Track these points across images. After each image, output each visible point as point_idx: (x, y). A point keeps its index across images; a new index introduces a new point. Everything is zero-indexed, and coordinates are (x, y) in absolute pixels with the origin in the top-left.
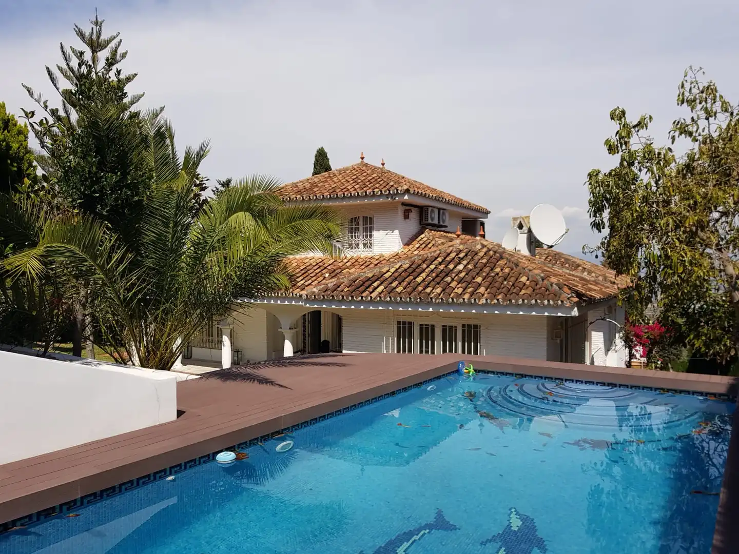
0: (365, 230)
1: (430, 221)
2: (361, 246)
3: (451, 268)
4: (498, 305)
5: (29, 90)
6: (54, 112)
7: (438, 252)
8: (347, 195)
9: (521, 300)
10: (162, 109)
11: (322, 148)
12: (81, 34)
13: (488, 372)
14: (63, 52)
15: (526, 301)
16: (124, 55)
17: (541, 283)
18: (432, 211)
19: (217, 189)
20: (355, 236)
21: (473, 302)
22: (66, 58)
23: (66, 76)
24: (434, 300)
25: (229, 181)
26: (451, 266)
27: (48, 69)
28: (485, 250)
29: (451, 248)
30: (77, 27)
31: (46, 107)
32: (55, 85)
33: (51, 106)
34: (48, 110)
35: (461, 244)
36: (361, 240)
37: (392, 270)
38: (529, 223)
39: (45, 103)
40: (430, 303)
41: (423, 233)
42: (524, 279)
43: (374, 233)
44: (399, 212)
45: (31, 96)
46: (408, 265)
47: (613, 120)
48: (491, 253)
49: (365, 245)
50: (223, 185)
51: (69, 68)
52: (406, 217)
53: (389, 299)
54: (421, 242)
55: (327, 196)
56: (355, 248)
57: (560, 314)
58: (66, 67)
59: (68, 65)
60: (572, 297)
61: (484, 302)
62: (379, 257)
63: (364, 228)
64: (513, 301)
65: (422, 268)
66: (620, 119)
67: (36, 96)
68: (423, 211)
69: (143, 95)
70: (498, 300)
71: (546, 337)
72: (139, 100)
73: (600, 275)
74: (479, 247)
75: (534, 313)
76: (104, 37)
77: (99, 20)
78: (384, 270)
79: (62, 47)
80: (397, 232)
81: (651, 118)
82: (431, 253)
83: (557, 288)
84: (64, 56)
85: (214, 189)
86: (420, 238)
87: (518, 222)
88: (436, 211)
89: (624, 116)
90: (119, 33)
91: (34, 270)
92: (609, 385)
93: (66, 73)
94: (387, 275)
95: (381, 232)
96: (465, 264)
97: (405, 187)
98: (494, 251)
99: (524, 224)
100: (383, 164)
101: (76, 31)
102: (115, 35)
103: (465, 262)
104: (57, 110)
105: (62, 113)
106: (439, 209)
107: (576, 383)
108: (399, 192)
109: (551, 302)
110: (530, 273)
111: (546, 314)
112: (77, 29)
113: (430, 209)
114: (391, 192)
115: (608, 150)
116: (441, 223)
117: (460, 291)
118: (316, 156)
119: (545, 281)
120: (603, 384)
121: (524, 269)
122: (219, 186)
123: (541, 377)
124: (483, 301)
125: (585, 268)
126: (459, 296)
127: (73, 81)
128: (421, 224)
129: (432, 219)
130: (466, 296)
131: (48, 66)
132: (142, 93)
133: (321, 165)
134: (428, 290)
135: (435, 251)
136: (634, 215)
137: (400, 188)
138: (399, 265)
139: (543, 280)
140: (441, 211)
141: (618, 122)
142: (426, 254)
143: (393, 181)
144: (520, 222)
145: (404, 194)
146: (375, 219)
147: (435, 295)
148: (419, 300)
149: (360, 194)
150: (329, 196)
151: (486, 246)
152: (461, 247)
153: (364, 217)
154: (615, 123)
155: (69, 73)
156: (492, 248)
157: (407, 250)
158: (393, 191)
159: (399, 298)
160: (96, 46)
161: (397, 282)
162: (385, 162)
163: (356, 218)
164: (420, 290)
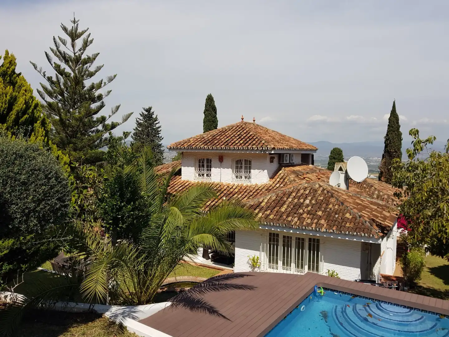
0: (246, 168)
1: (285, 162)
2: (243, 177)
3: (302, 202)
4: (333, 233)
5: (34, 65)
6: (49, 79)
7: (293, 188)
8: (236, 148)
9: (347, 232)
10: (115, 76)
11: (211, 94)
12: (65, 29)
13: (334, 291)
14: (55, 42)
15: (351, 233)
16: (91, 42)
17: (358, 218)
18: (286, 156)
19: (143, 113)
20: (240, 171)
21: (318, 229)
22: (56, 45)
23: (55, 54)
24: (293, 227)
25: (150, 109)
26: (302, 201)
27: (46, 53)
28: (321, 189)
29: (300, 186)
30: (63, 25)
31: (45, 75)
32: (50, 63)
33: (47, 75)
34: (46, 77)
35: (306, 183)
36: (243, 174)
37: (266, 201)
38: (346, 167)
39: (44, 73)
40: (291, 228)
41: (280, 170)
42: (348, 215)
43: (252, 171)
44: (268, 159)
45: (36, 69)
46: (275, 197)
47: (410, 135)
48: (325, 192)
49: (246, 177)
50: (147, 111)
51: (58, 51)
52: (272, 161)
53: (266, 223)
54: (280, 177)
55: (223, 148)
56: (240, 178)
57: (371, 242)
58: (57, 50)
59: (58, 49)
60: (379, 232)
61: (325, 230)
62: (255, 186)
63: (245, 166)
64: (343, 232)
65: (284, 200)
66: (415, 135)
67: (38, 69)
68: (281, 156)
69: (103, 66)
70: (333, 230)
71: (360, 250)
72: (100, 69)
73: (385, 194)
74: (317, 186)
75: (355, 240)
76: (79, 31)
77: (76, 20)
78: (261, 200)
79: (54, 39)
80: (266, 171)
81: (435, 138)
82: (288, 189)
83: (369, 224)
84: (56, 44)
85: (141, 113)
86: (279, 174)
87: (340, 166)
88: (288, 155)
89: (418, 134)
90: (88, 28)
91: (101, 294)
92: (408, 308)
93: (56, 53)
94: (263, 204)
95: (256, 170)
96: (310, 199)
97: (273, 146)
98: (327, 191)
99: (343, 168)
100: (254, 121)
101: (62, 27)
102: (86, 29)
103: (310, 198)
104: (51, 77)
105: (54, 79)
106: (290, 154)
107: (388, 304)
108: (269, 149)
109: (366, 235)
110: (352, 211)
111: (363, 241)
112: (62, 26)
113: (285, 155)
114: (264, 149)
115: (408, 156)
116: (291, 162)
117: (309, 221)
118: (206, 100)
119: (361, 219)
120: (405, 307)
121: (348, 207)
122: (144, 112)
123: (367, 298)
124: (323, 230)
125: (376, 189)
126: (308, 225)
127: (60, 58)
128: (279, 163)
129: (286, 161)
130: (314, 226)
131: (46, 51)
132: (102, 65)
133: (210, 105)
134: (290, 219)
135: (291, 188)
136: (424, 198)
137: (269, 147)
138: (269, 196)
139: (360, 217)
140: (291, 155)
141: (414, 136)
142: (285, 189)
143: (264, 140)
144: (341, 167)
145: (271, 150)
146: (253, 163)
147: (294, 223)
148: (284, 226)
149: (244, 148)
150: (225, 148)
151: (322, 186)
152: (306, 185)
153: (245, 160)
154: (412, 137)
155: (58, 53)
156: (326, 188)
157: (272, 182)
158: (265, 148)
159: (272, 224)
160: (74, 36)
161: (269, 211)
162: (255, 119)
163: (240, 160)
164: (285, 218)
